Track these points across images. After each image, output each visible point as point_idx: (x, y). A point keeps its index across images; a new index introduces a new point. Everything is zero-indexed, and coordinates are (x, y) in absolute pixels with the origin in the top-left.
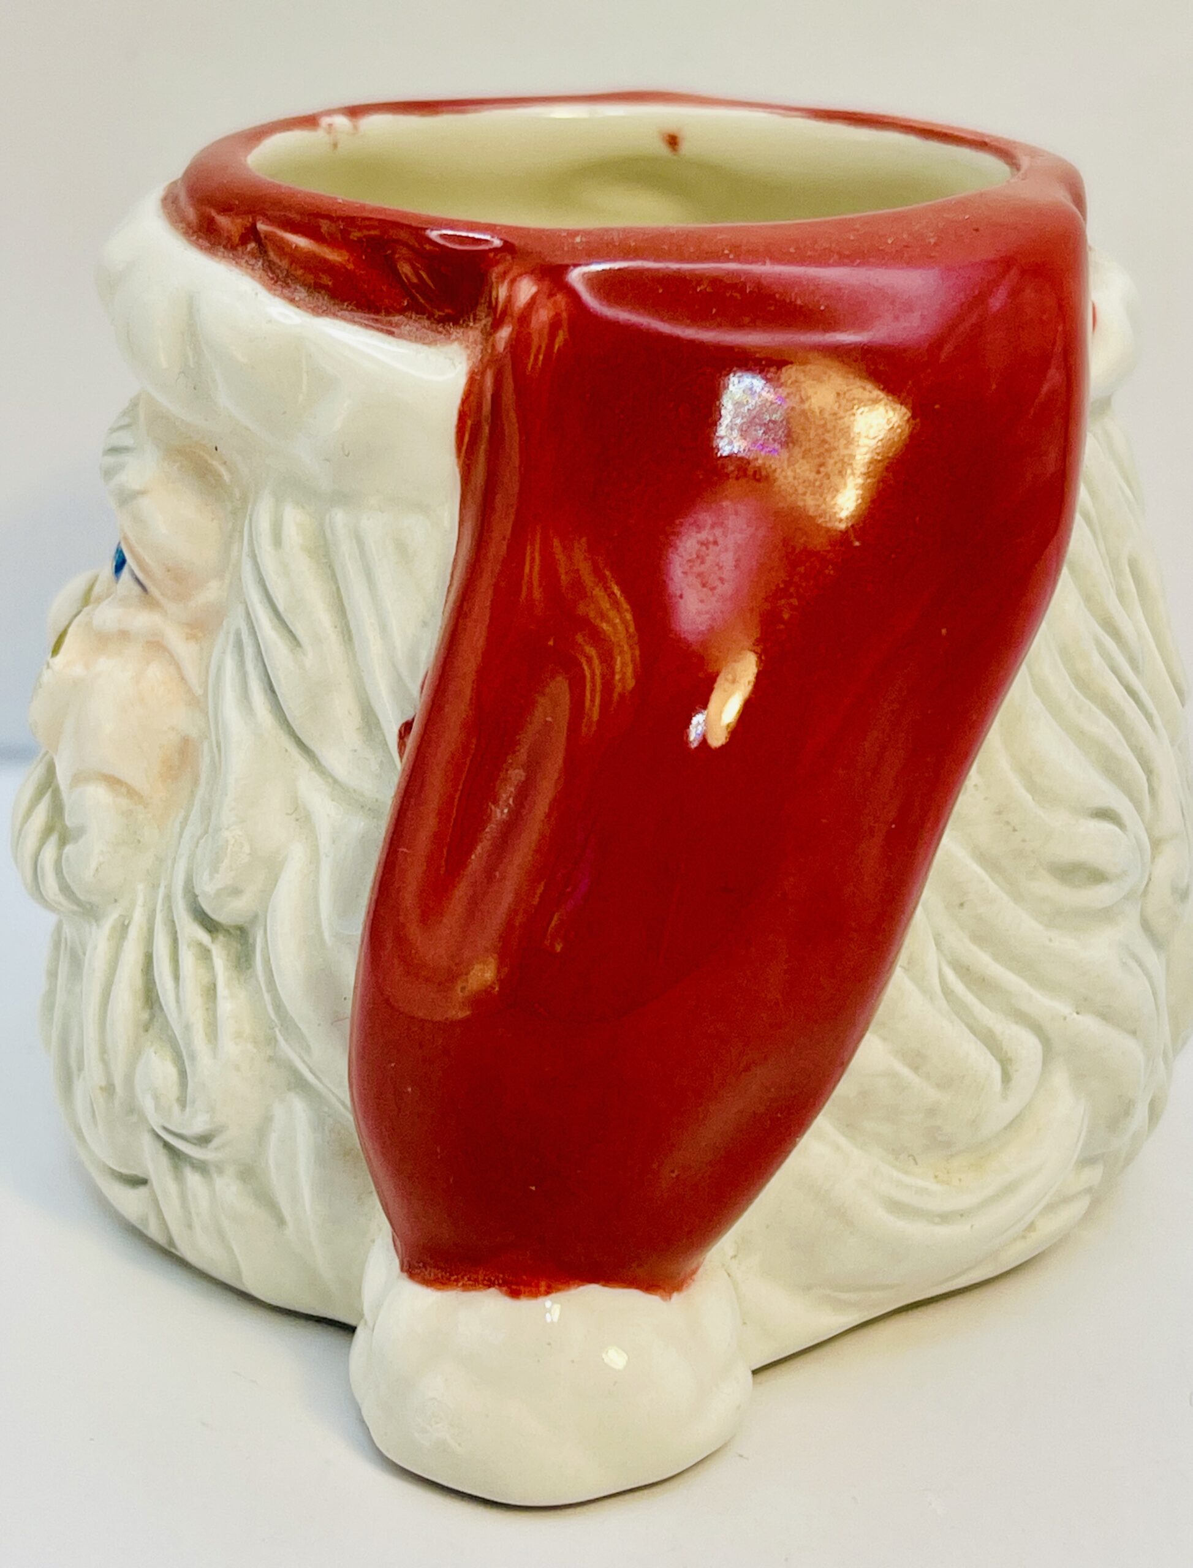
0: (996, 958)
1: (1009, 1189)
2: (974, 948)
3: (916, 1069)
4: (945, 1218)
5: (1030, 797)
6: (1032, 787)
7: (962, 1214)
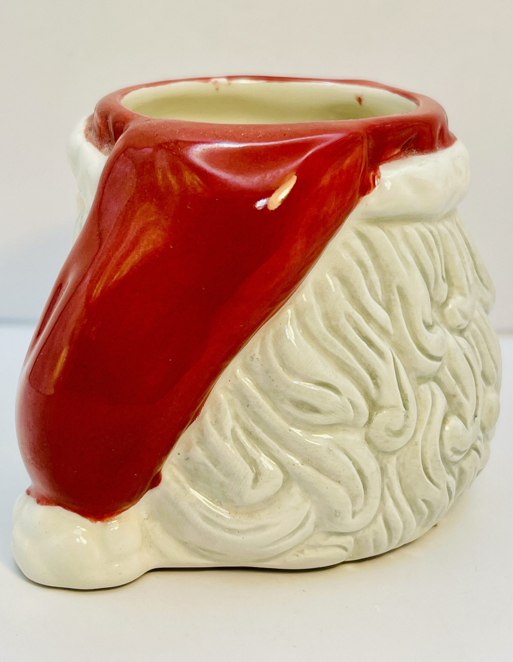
0: (264, 431)
1: (262, 528)
2: (254, 425)
3: (215, 466)
4: (231, 531)
5: (281, 369)
6: (284, 365)
7: (239, 532)
